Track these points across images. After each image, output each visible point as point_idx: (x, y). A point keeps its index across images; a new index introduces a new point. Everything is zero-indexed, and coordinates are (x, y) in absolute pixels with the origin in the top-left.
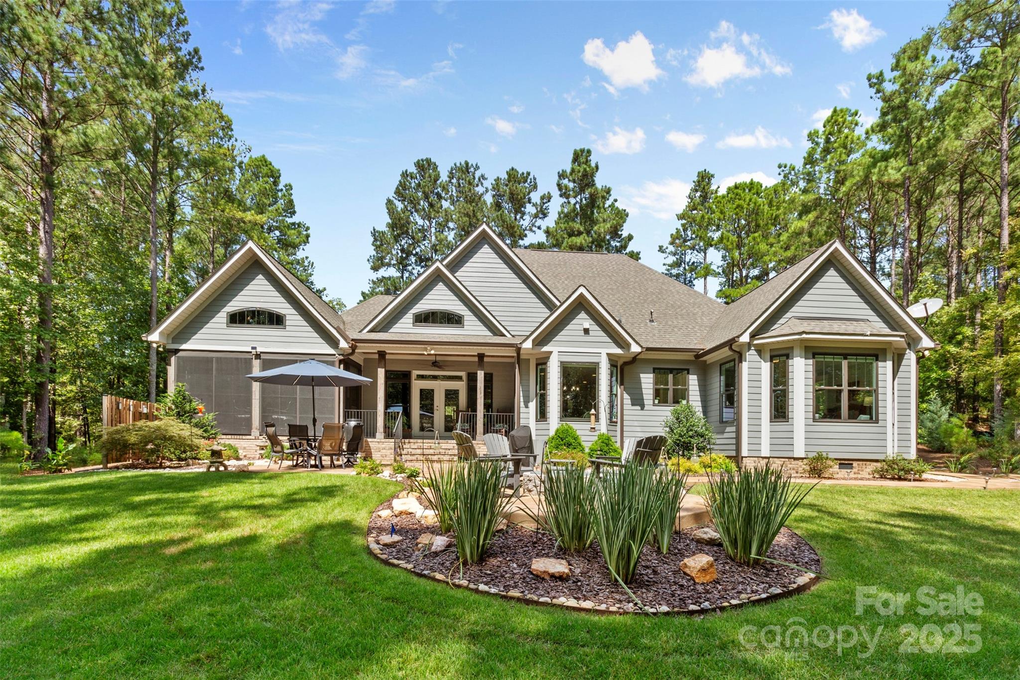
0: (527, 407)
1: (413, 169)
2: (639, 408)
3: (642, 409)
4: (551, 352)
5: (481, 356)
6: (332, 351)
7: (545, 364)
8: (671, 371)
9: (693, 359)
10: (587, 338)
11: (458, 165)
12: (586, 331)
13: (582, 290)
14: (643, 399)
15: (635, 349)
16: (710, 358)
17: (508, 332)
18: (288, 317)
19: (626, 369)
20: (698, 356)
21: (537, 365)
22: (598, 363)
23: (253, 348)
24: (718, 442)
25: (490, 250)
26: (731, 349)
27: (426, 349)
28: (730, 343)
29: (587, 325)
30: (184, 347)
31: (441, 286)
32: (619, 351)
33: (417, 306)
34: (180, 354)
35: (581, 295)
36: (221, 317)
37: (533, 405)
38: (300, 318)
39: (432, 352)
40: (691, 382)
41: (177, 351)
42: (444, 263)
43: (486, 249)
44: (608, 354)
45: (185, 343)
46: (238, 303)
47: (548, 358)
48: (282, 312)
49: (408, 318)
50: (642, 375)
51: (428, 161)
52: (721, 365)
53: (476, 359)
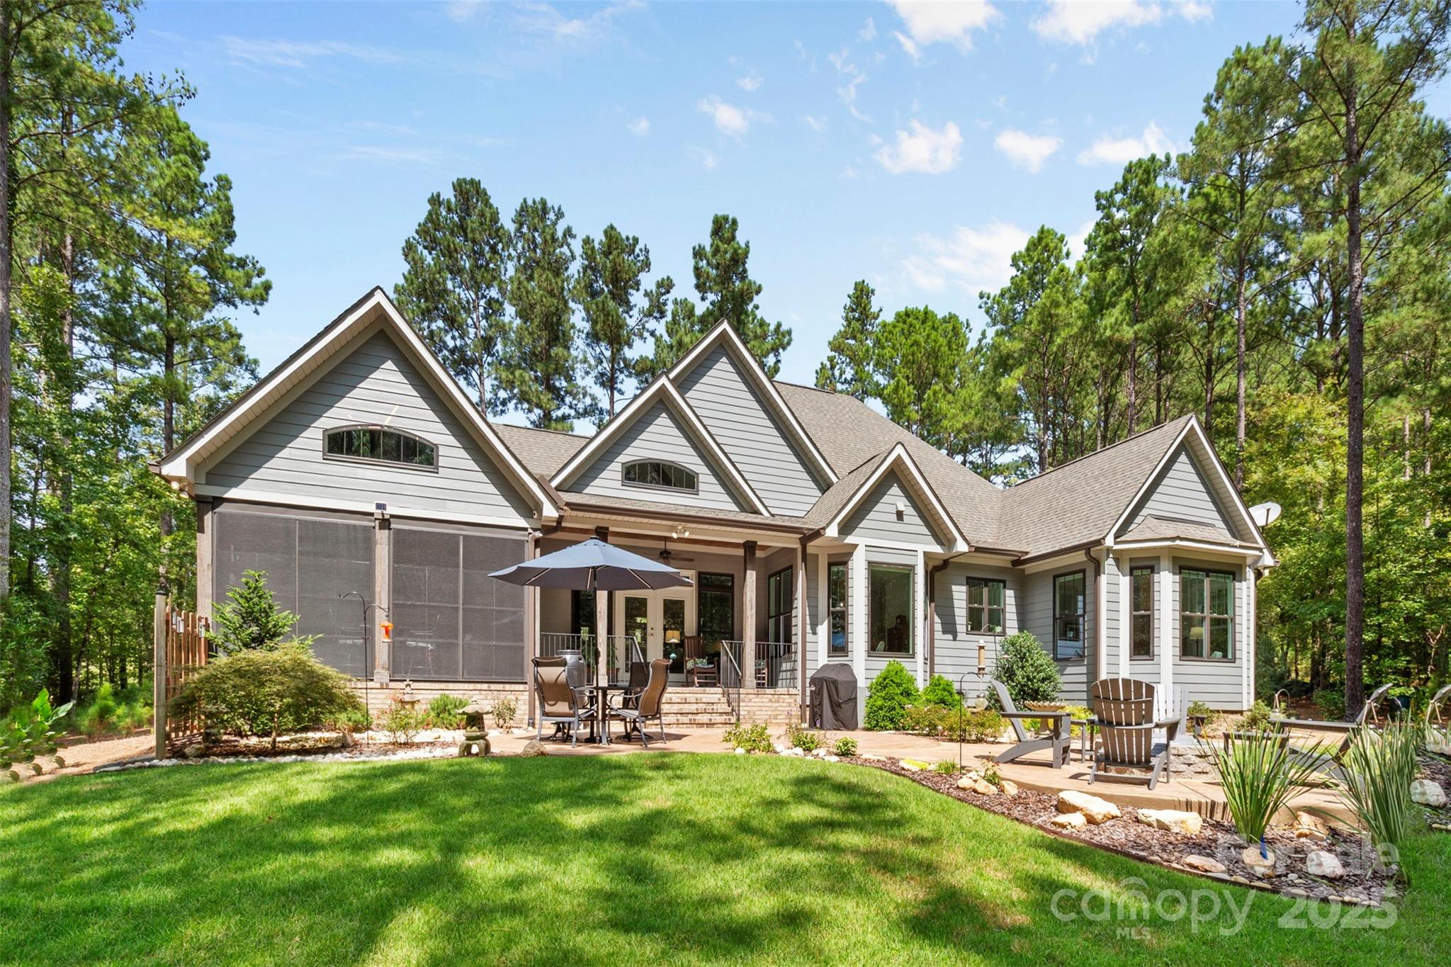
0: (814, 633)
1: (448, 194)
2: (950, 637)
3: (955, 639)
4: (855, 546)
5: (750, 547)
6: (522, 523)
7: (845, 563)
8: (986, 582)
9: (1010, 565)
10: (899, 527)
11: (530, 203)
12: (900, 515)
13: (899, 450)
14: (955, 624)
15: (961, 547)
16: (1030, 568)
17: (766, 507)
18: (442, 451)
19: (937, 575)
20: (1017, 562)
21: (830, 565)
22: (913, 567)
23: (380, 506)
25: (730, 368)
26: (1088, 553)
27: (673, 529)
28: (1087, 547)
29: (901, 508)
30: (233, 493)
31: (663, 420)
32: (937, 549)
33: (629, 450)
34: (224, 509)
35: (899, 457)
36: (312, 438)
37: (823, 629)
38: (463, 453)
39: (687, 535)
41: (218, 501)
42: (671, 378)
43: (723, 365)
44: (925, 553)
45: (236, 485)
46: (344, 414)
47: (851, 554)
48: (432, 438)
49: (614, 471)
50: (954, 588)
51: (475, 184)
52: (1055, 577)
53: (741, 552)
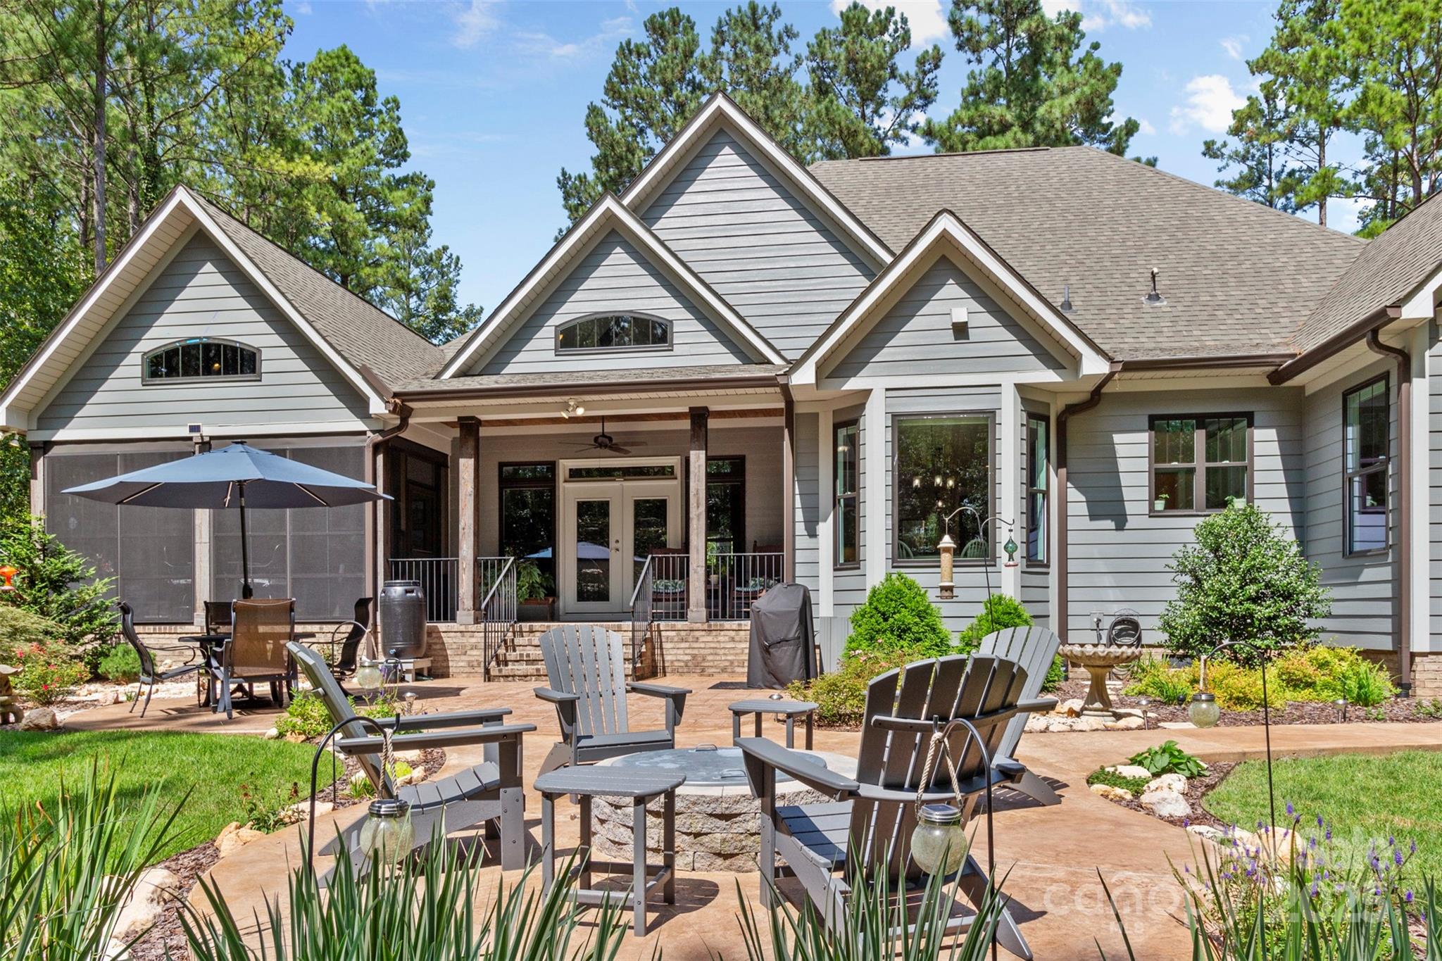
0: (812, 534)
1: (641, 37)
2: (1110, 524)
3: (1120, 527)
4: (868, 392)
5: (699, 416)
6: (359, 425)
7: (855, 422)
8: (1201, 420)
9: (1266, 383)
10: (963, 349)
11: (735, 13)
12: (961, 331)
13: (946, 223)
14: (1121, 501)
15: (1094, 366)
16: (1311, 379)
17: (778, 352)
18: (265, 354)
19: (1074, 423)
20: (1277, 377)
21: (836, 427)
22: (992, 413)
23: (195, 429)
24: (1337, 609)
25: (736, 159)
26: (1375, 343)
27: (566, 407)
28: (1371, 328)
29: (960, 315)
30: (61, 435)
31: (619, 256)
32: (1049, 376)
33: (566, 308)
34: (55, 451)
35: (945, 237)
36: (132, 365)
37: (826, 529)
38: (289, 353)
39: (580, 412)
40: (1258, 449)
41: (47, 445)
42: (626, 202)
43: (727, 157)
44: (1020, 387)
45: (63, 427)
46: (165, 331)
47: (862, 406)
48: (253, 342)
49: (546, 337)
50: (1117, 438)
51: (675, 15)
52: (1346, 396)
53: (686, 424)
